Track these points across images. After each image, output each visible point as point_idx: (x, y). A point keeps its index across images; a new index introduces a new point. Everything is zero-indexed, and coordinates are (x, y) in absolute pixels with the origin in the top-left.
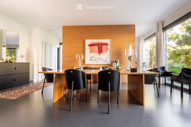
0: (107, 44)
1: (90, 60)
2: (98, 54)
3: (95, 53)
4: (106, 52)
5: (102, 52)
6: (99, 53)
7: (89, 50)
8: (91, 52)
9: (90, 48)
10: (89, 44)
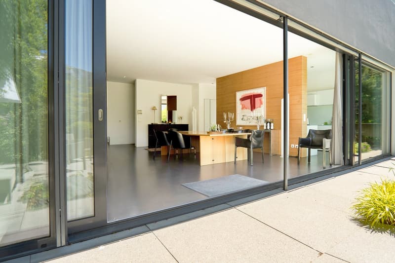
0: (260, 96)
1: (242, 119)
2: (250, 110)
3: (247, 110)
4: (260, 107)
5: (254, 108)
6: (252, 110)
7: (241, 106)
8: (242, 108)
9: (241, 104)
10: (241, 97)
